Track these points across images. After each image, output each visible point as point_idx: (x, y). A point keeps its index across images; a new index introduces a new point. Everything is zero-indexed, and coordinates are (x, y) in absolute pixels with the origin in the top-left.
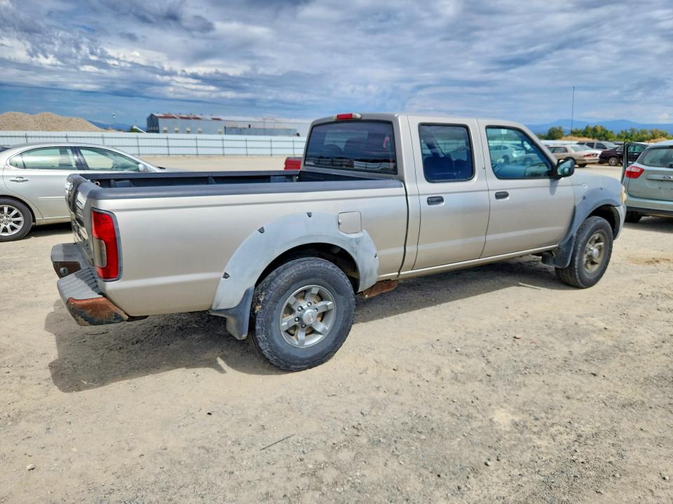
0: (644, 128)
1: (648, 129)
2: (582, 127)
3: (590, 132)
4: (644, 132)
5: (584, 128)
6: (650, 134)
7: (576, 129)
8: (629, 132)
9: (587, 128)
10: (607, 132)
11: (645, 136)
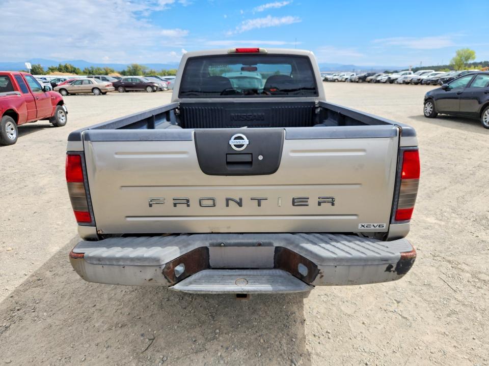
0: (99, 66)
1: (102, 67)
2: (56, 65)
3: (63, 69)
4: (99, 69)
5: (58, 66)
6: (103, 71)
7: (52, 67)
8: (90, 69)
9: (60, 65)
10: (75, 69)
11: (101, 72)
